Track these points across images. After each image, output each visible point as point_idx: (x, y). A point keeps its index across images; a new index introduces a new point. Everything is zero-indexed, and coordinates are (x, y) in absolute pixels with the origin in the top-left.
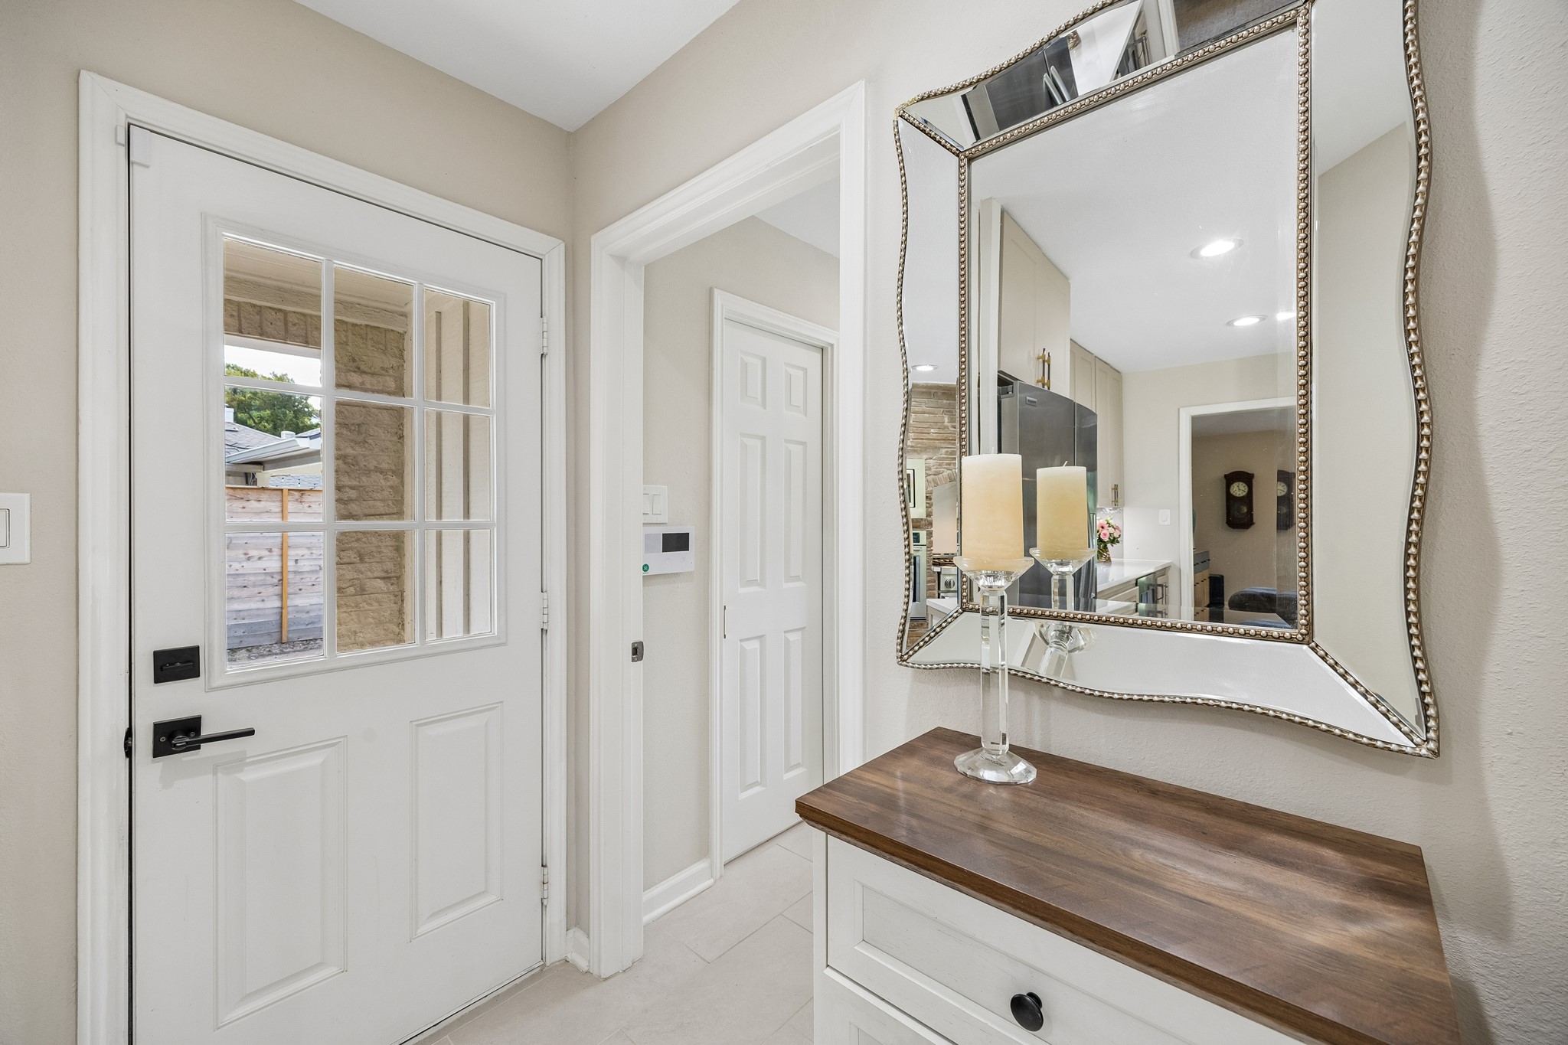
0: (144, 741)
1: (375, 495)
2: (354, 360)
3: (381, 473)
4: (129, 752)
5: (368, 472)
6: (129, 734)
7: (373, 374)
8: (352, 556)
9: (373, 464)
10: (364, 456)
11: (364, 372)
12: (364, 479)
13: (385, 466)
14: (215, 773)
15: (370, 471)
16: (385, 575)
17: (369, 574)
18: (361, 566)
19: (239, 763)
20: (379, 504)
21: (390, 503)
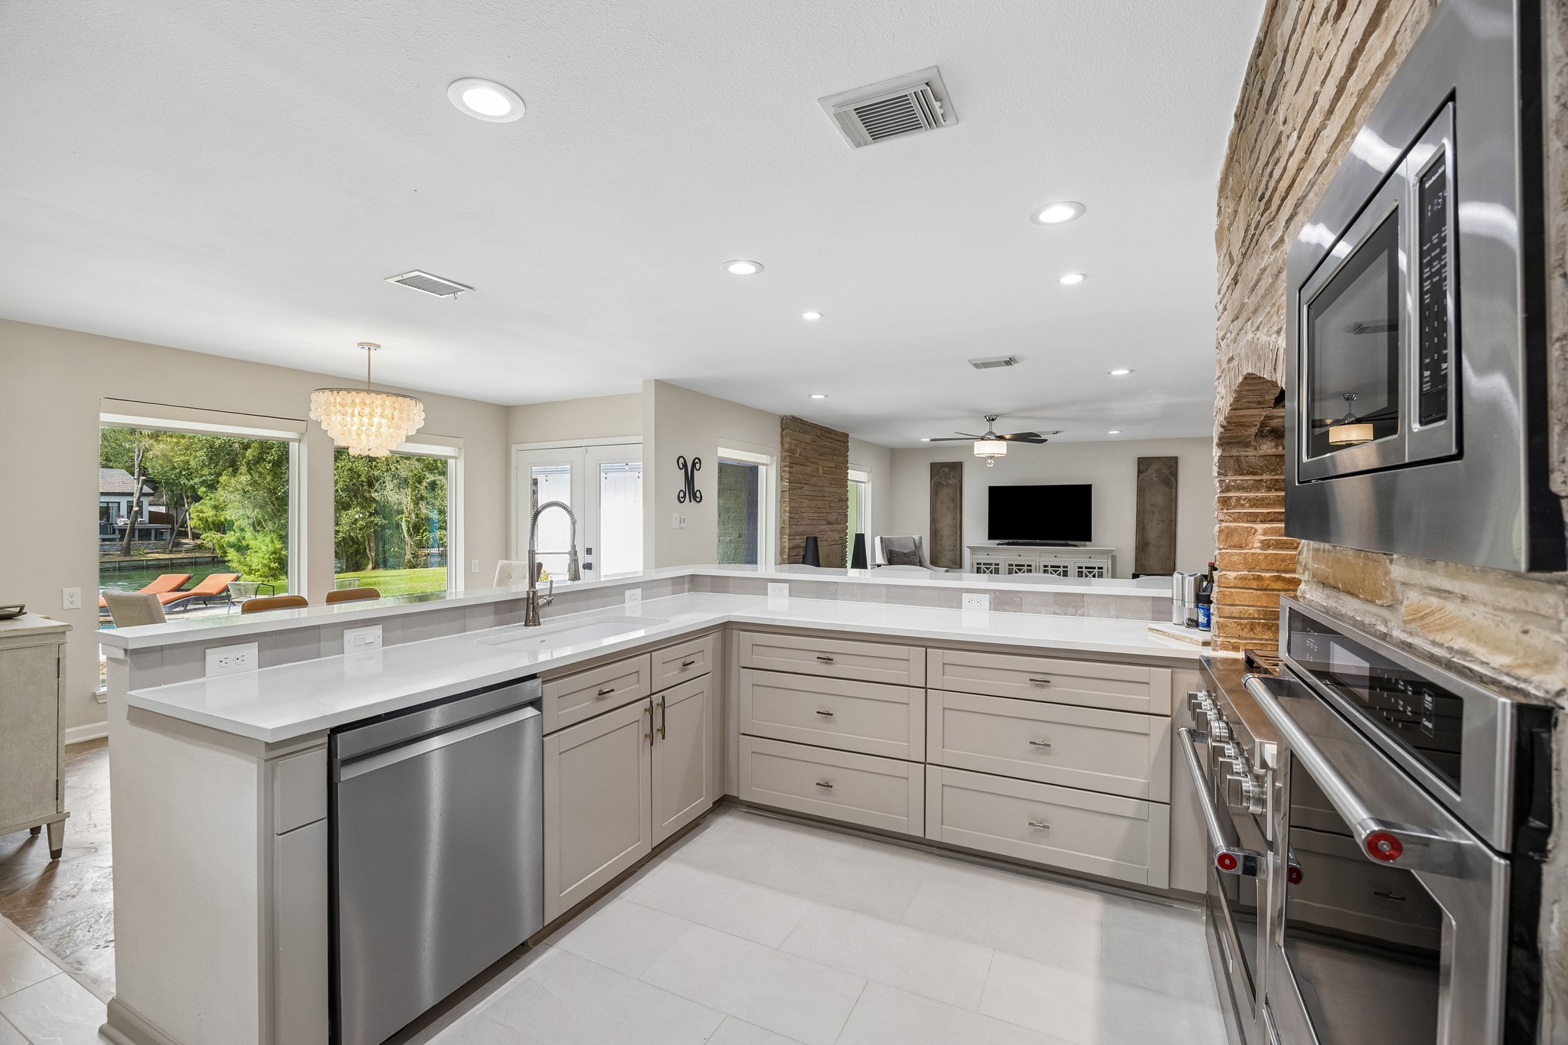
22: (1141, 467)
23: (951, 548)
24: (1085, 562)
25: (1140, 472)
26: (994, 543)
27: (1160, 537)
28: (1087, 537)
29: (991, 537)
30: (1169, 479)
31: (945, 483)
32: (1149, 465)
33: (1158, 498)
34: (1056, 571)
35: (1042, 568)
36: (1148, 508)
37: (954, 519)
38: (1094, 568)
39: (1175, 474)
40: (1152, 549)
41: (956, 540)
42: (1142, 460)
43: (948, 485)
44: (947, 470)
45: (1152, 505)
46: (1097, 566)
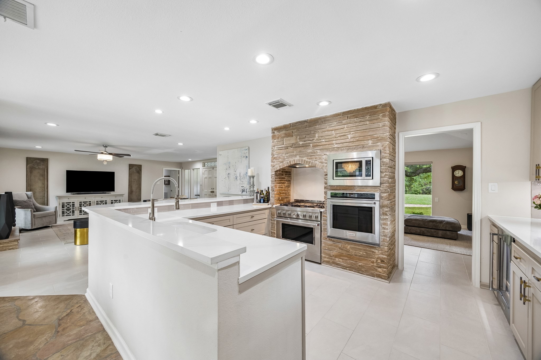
22: (130, 167)
23: (41, 197)
24: (114, 199)
25: (130, 169)
26: (69, 194)
27: (136, 189)
28: (113, 190)
29: (68, 191)
30: (139, 171)
31: (37, 168)
32: (133, 167)
33: (135, 177)
34: (102, 203)
35: (96, 202)
36: (133, 180)
37: (43, 184)
38: (117, 200)
39: (141, 170)
40: (134, 193)
41: (45, 194)
42: (130, 165)
43: (39, 168)
44: (38, 161)
45: (134, 179)
46: (118, 199)
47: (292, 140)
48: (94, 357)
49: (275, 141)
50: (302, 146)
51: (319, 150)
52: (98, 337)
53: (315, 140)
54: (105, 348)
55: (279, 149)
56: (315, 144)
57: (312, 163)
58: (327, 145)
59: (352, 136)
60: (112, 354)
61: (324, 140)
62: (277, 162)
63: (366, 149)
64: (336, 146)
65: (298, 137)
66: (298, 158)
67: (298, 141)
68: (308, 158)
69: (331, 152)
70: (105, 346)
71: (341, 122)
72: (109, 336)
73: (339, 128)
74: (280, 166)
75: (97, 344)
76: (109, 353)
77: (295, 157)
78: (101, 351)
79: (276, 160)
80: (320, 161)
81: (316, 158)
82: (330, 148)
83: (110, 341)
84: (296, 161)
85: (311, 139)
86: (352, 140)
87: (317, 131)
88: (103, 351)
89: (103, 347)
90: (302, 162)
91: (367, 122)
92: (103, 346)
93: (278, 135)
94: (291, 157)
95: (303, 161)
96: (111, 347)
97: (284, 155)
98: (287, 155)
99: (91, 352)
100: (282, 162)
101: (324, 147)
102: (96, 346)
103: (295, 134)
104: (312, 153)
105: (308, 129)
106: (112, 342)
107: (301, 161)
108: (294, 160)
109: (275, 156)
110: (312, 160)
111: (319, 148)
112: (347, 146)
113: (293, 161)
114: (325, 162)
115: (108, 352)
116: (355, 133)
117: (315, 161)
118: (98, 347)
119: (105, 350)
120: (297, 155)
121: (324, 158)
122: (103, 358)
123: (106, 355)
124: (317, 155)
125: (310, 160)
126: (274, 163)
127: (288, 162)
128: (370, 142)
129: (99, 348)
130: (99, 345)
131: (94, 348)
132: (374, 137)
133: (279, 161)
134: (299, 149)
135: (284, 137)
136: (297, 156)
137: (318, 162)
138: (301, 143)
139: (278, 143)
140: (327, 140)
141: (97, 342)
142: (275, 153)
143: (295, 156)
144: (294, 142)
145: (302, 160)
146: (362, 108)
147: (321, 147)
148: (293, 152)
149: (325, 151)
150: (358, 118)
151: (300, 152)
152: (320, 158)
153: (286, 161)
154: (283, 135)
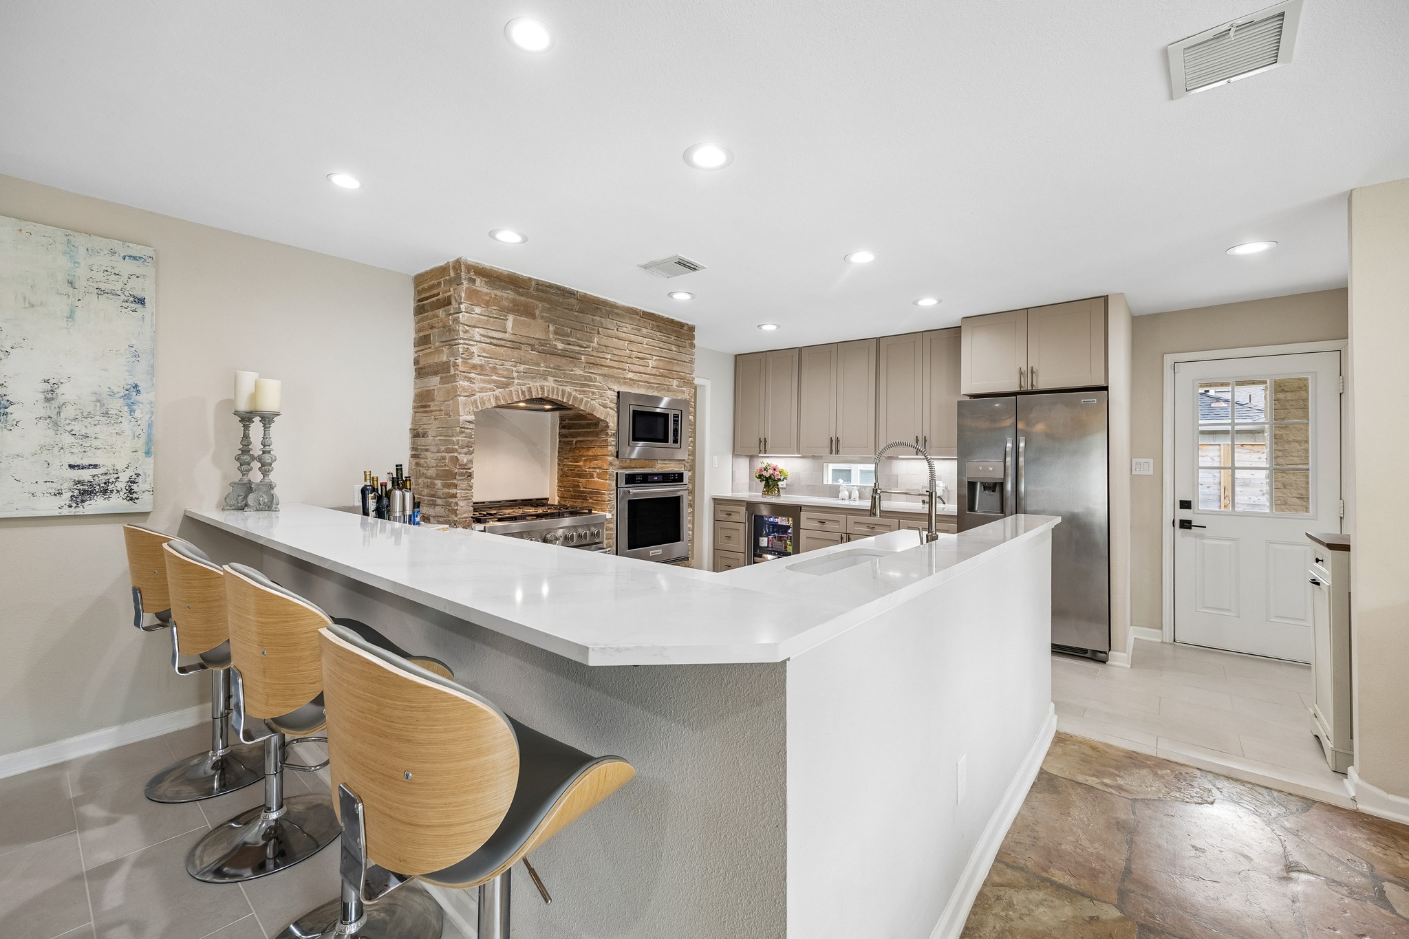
0: (1177, 524)
1: (1293, 454)
2: (1280, 386)
3: (1297, 442)
4: (1174, 526)
5: (1289, 442)
6: (1174, 520)
7: (1291, 392)
8: (1280, 485)
9: (1291, 438)
10: (1287, 434)
11: (1287, 391)
12: (1286, 446)
13: (1299, 439)
14: (1196, 538)
15: (1290, 441)
16: (1300, 496)
17: (1289, 495)
18: (1284, 491)
19: (1202, 537)
20: (1296, 458)
21: (1303, 458)
47: (536, 330)
48: (1038, 892)
49: (478, 310)
50: (563, 355)
51: (599, 374)
52: (995, 927)
53: (590, 350)
54: (1007, 888)
55: (495, 341)
56: (593, 360)
57: (586, 404)
58: (614, 368)
59: (655, 364)
60: (1008, 865)
61: (609, 356)
62: (484, 381)
63: (671, 393)
64: (630, 375)
65: (552, 328)
66: (550, 383)
67: (551, 336)
68: (576, 390)
69: (621, 385)
70: (1001, 891)
71: (639, 330)
72: (975, 905)
73: (637, 341)
74: (497, 398)
75: (1011, 913)
76: (1009, 871)
77: (544, 379)
78: (1017, 889)
79: (480, 375)
80: (602, 403)
81: (593, 393)
82: (620, 378)
83: (986, 891)
84: (549, 391)
85: (584, 344)
86: (654, 371)
87: (595, 330)
88: (1015, 887)
89: (1007, 894)
90: (563, 398)
91: (673, 346)
92: (1007, 896)
93: (487, 293)
94: (533, 378)
95: (566, 395)
96: (996, 879)
97: (508, 365)
98: (522, 368)
99: (1033, 908)
100: (505, 386)
101: (611, 371)
102: (1015, 911)
103: (545, 314)
104: (586, 380)
105: (576, 317)
106: (985, 884)
107: (560, 394)
108: (542, 388)
109: (476, 361)
110: (588, 398)
111: (600, 372)
112: (647, 382)
113: (539, 390)
114: (611, 406)
115: (1010, 875)
116: (659, 360)
117: (592, 400)
118: (1015, 903)
119: (1010, 885)
120: (549, 374)
121: (610, 397)
122: (1026, 872)
123: (1017, 874)
124: (595, 386)
125: (582, 396)
126: (474, 383)
127: (524, 388)
128: (675, 383)
129: (1014, 899)
130: (1010, 905)
131: (1024, 911)
132: (681, 375)
133: (495, 382)
134: (556, 361)
135: (511, 311)
136: (549, 378)
137: (597, 404)
138: (560, 346)
139: (488, 320)
140: (616, 358)
141: (1008, 919)
142: (473, 349)
143: (545, 376)
144: (540, 335)
145: (562, 391)
146: (668, 318)
147: (605, 371)
148: (538, 365)
149: (611, 381)
150: (661, 334)
151: (557, 368)
152: (602, 396)
153: (519, 387)
154: (505, 303)
